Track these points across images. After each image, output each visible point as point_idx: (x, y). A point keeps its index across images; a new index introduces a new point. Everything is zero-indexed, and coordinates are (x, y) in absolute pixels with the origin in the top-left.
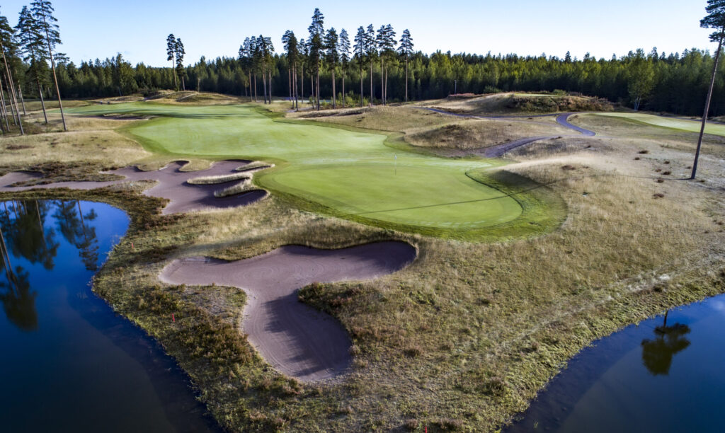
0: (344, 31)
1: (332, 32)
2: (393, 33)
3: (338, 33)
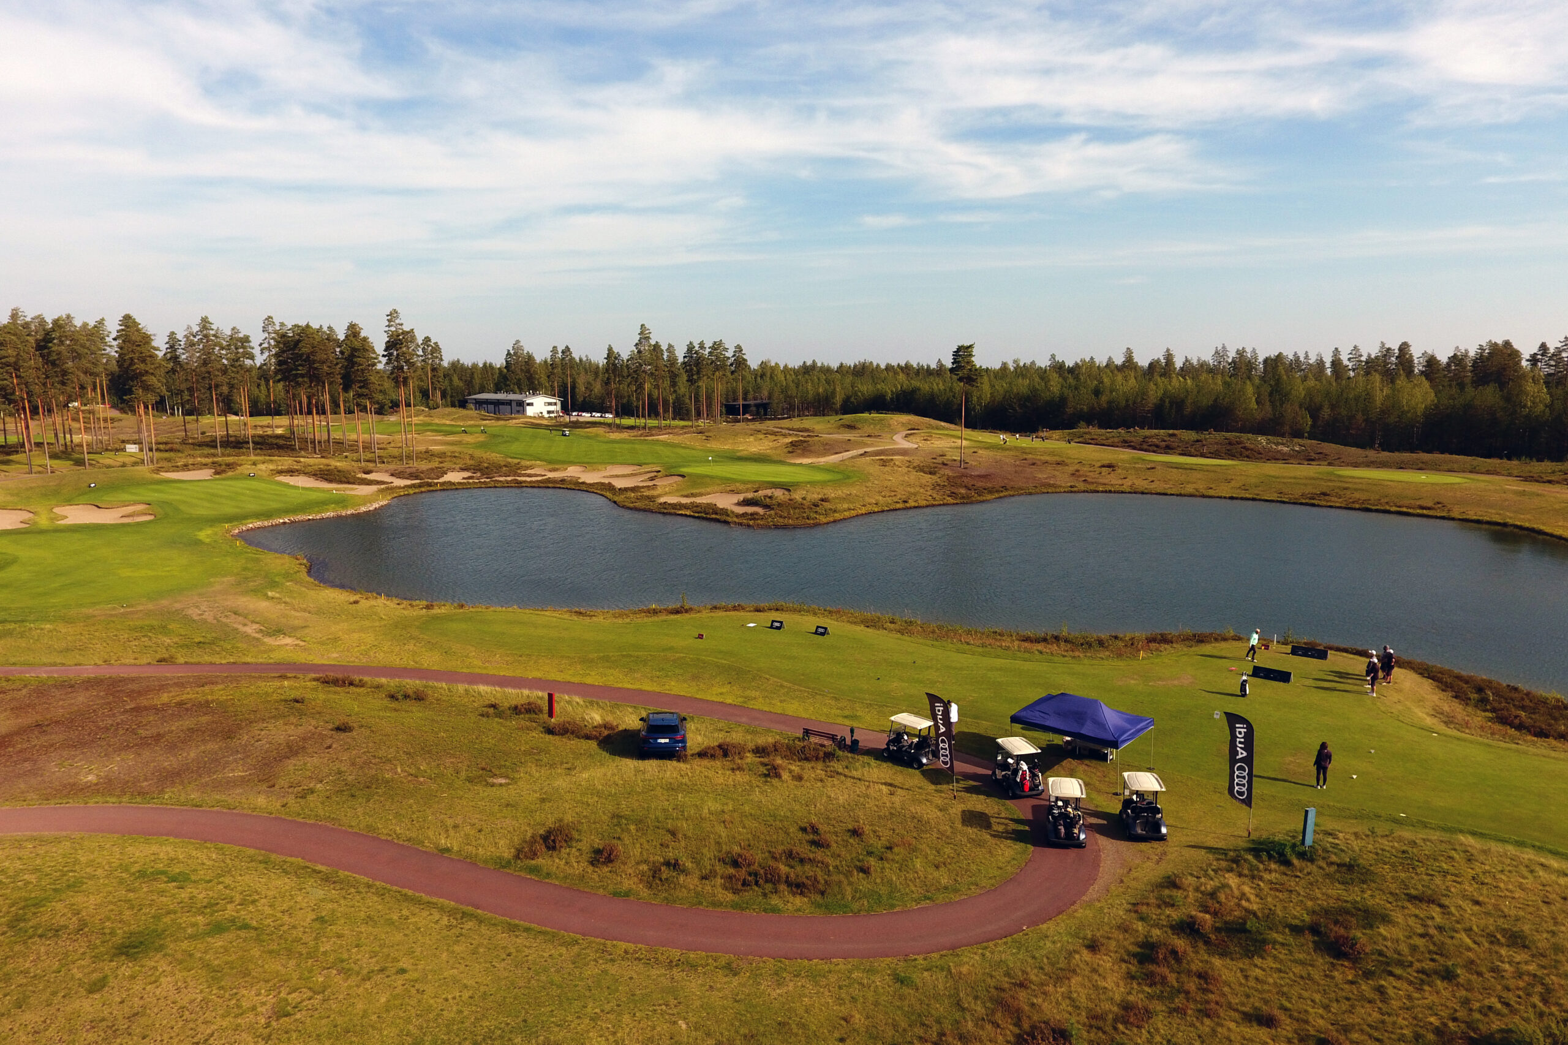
0: (670, 346)
1: (657, 346)
2: (726, 349)
3: (664, 347)
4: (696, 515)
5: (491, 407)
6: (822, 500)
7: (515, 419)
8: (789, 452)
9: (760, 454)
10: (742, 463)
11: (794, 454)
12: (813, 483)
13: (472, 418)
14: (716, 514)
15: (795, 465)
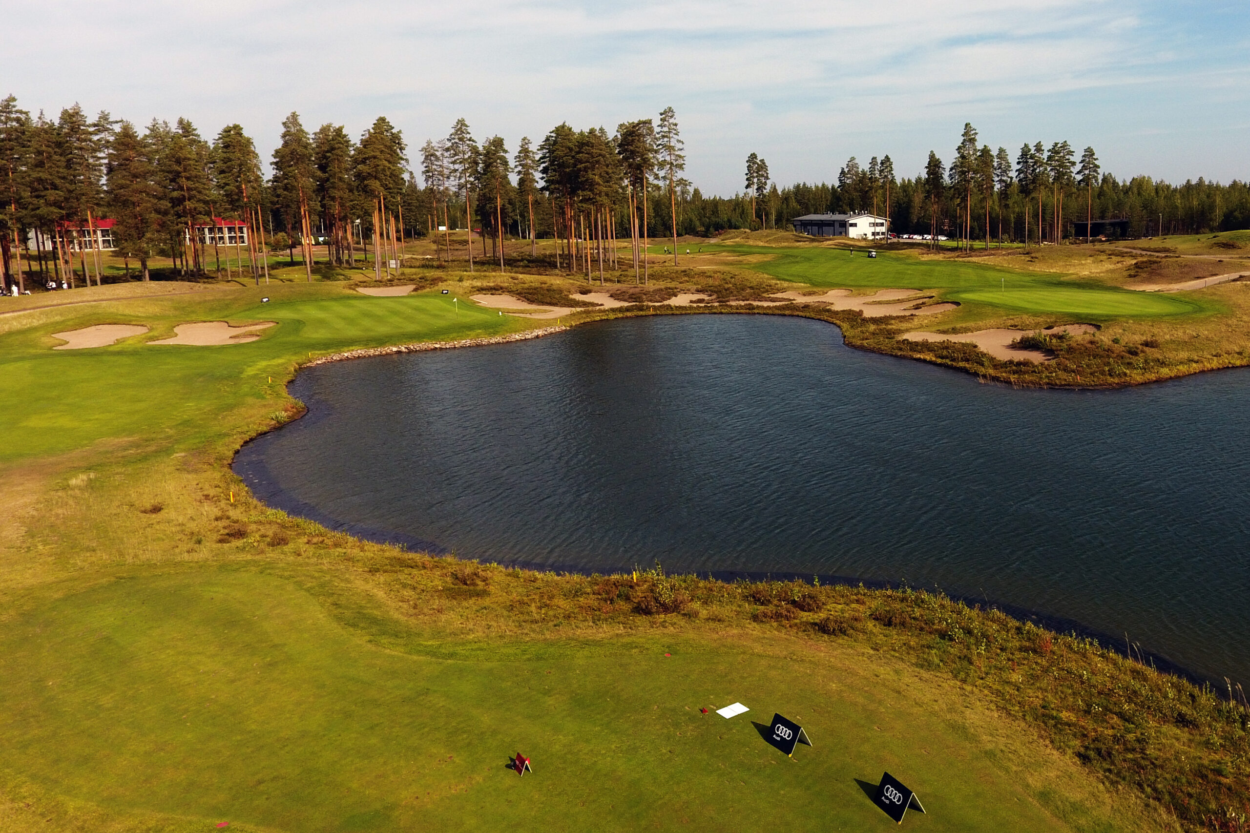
0: (1001, 151)
1: (985, 151)
2: (1071, 153)
3: (994, 152)
4: (939, 361)
5: (815, 228)
6: (1146, 344)
7: (830, 240)
8: (1130, 276)
9: (1090, 279)
10: (1059, 289)
11: (1136, 279)
12: (1138, 318)
13: (787, 239)
14: (967, 360)
15: (1134, 292)
